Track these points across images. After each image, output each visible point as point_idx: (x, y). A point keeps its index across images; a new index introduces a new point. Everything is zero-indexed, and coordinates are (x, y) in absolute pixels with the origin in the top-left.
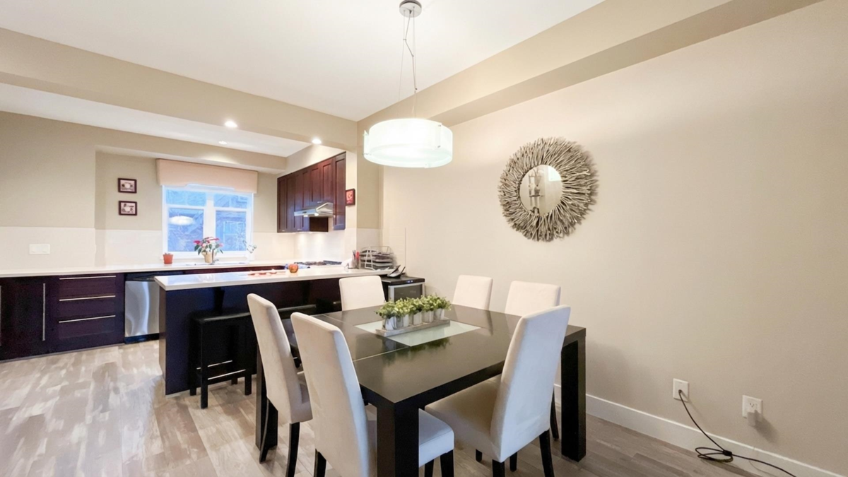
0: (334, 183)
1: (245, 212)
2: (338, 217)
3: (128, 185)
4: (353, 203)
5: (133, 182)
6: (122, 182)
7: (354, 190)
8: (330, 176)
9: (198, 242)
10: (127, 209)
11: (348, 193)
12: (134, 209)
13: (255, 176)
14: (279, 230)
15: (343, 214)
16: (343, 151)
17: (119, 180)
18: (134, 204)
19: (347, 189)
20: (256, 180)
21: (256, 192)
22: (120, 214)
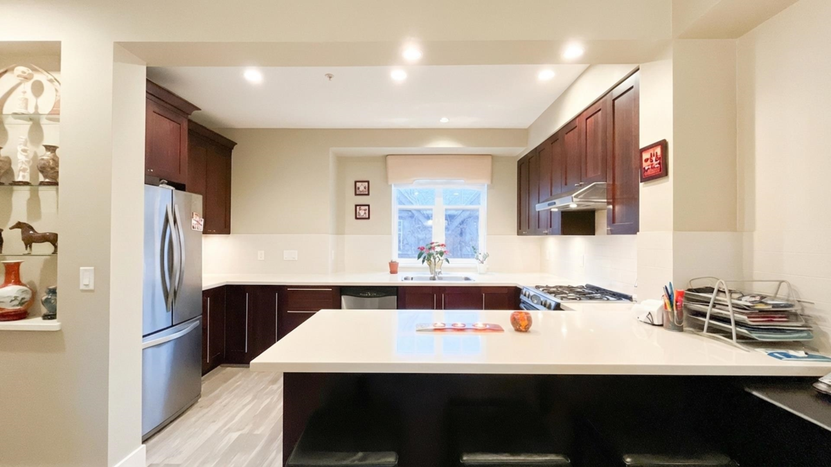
0: (609, 154)
1: (478, 210)
2: (617, 208)
3: (362, 187)
4: (662, 172)
5: (366, 184)
6: (358, 184)
7: (663, 145)
8: (600, 134)
9: (422, 249)
10: (362, 213)
11: (646, 156)
12: (367, 212)
13: (488, 161)
14: (519, 233)
15: (632, 200)
16: (632, 68)
17: (356, 182)
18: (367, 207)
19: (642, 145)
20: (490, 168)
21: (489, 182)
22: (356, 218)
